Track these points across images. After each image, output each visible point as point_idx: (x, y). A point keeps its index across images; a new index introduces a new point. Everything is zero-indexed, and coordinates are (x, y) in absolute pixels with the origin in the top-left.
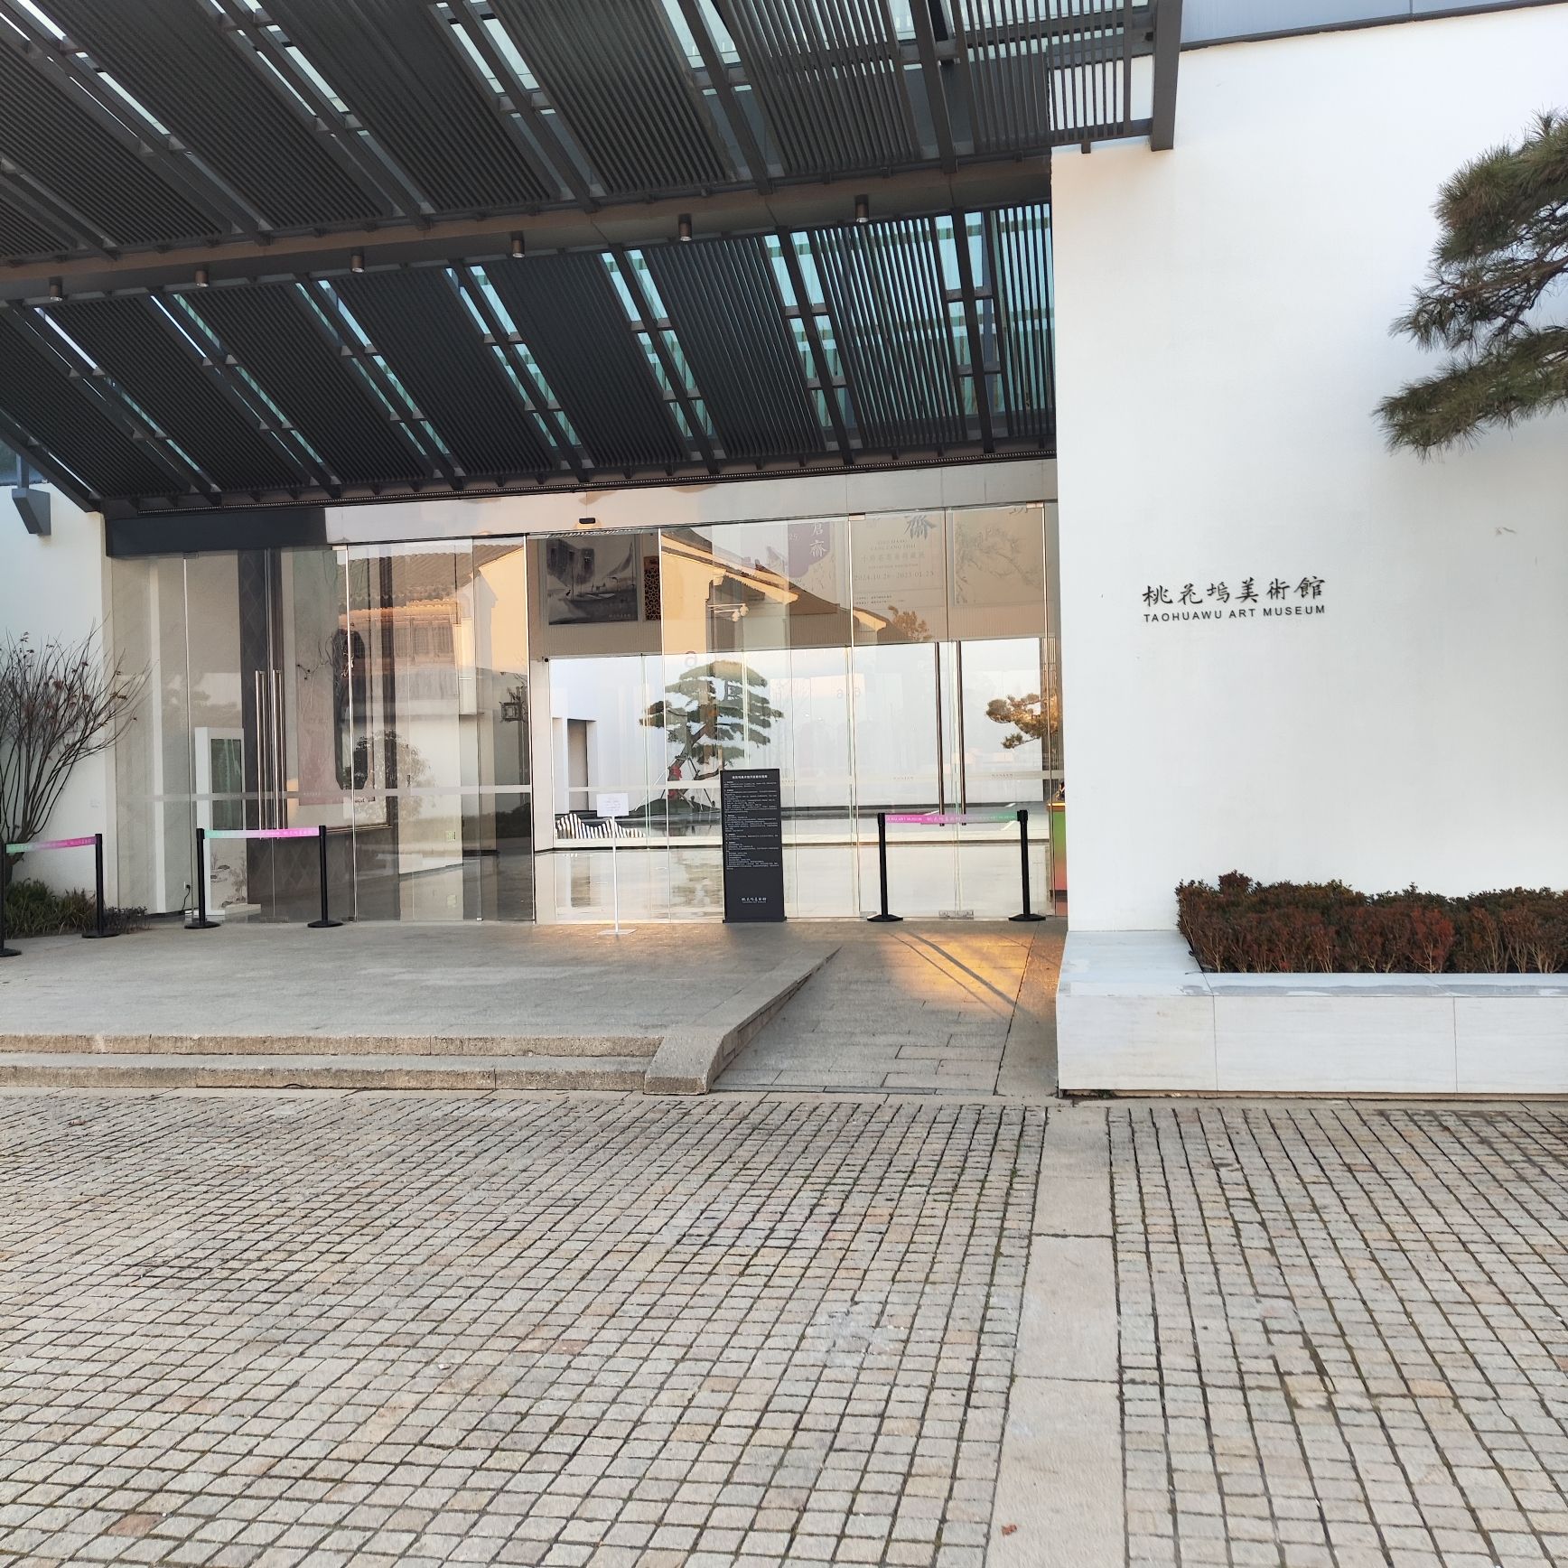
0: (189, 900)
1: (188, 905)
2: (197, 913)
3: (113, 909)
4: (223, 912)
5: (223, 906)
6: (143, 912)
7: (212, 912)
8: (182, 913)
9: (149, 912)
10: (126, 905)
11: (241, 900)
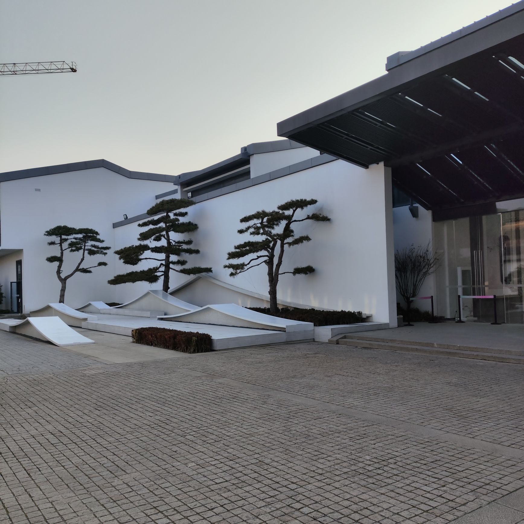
0: (456, 315)
1: (456, 316)
2: (459, 319)
3: (436, 316)
4: (466, 319)
5: (466, 317)
6: (444, 317)
7: (463, 319)
8: (454, 319)
9: (445, 318)
10: (439, 315)
11: (471, 316)
